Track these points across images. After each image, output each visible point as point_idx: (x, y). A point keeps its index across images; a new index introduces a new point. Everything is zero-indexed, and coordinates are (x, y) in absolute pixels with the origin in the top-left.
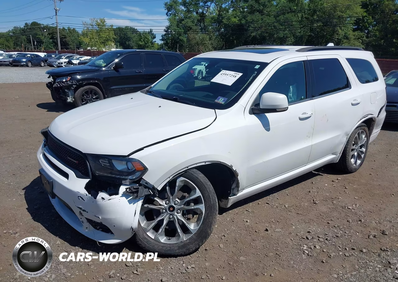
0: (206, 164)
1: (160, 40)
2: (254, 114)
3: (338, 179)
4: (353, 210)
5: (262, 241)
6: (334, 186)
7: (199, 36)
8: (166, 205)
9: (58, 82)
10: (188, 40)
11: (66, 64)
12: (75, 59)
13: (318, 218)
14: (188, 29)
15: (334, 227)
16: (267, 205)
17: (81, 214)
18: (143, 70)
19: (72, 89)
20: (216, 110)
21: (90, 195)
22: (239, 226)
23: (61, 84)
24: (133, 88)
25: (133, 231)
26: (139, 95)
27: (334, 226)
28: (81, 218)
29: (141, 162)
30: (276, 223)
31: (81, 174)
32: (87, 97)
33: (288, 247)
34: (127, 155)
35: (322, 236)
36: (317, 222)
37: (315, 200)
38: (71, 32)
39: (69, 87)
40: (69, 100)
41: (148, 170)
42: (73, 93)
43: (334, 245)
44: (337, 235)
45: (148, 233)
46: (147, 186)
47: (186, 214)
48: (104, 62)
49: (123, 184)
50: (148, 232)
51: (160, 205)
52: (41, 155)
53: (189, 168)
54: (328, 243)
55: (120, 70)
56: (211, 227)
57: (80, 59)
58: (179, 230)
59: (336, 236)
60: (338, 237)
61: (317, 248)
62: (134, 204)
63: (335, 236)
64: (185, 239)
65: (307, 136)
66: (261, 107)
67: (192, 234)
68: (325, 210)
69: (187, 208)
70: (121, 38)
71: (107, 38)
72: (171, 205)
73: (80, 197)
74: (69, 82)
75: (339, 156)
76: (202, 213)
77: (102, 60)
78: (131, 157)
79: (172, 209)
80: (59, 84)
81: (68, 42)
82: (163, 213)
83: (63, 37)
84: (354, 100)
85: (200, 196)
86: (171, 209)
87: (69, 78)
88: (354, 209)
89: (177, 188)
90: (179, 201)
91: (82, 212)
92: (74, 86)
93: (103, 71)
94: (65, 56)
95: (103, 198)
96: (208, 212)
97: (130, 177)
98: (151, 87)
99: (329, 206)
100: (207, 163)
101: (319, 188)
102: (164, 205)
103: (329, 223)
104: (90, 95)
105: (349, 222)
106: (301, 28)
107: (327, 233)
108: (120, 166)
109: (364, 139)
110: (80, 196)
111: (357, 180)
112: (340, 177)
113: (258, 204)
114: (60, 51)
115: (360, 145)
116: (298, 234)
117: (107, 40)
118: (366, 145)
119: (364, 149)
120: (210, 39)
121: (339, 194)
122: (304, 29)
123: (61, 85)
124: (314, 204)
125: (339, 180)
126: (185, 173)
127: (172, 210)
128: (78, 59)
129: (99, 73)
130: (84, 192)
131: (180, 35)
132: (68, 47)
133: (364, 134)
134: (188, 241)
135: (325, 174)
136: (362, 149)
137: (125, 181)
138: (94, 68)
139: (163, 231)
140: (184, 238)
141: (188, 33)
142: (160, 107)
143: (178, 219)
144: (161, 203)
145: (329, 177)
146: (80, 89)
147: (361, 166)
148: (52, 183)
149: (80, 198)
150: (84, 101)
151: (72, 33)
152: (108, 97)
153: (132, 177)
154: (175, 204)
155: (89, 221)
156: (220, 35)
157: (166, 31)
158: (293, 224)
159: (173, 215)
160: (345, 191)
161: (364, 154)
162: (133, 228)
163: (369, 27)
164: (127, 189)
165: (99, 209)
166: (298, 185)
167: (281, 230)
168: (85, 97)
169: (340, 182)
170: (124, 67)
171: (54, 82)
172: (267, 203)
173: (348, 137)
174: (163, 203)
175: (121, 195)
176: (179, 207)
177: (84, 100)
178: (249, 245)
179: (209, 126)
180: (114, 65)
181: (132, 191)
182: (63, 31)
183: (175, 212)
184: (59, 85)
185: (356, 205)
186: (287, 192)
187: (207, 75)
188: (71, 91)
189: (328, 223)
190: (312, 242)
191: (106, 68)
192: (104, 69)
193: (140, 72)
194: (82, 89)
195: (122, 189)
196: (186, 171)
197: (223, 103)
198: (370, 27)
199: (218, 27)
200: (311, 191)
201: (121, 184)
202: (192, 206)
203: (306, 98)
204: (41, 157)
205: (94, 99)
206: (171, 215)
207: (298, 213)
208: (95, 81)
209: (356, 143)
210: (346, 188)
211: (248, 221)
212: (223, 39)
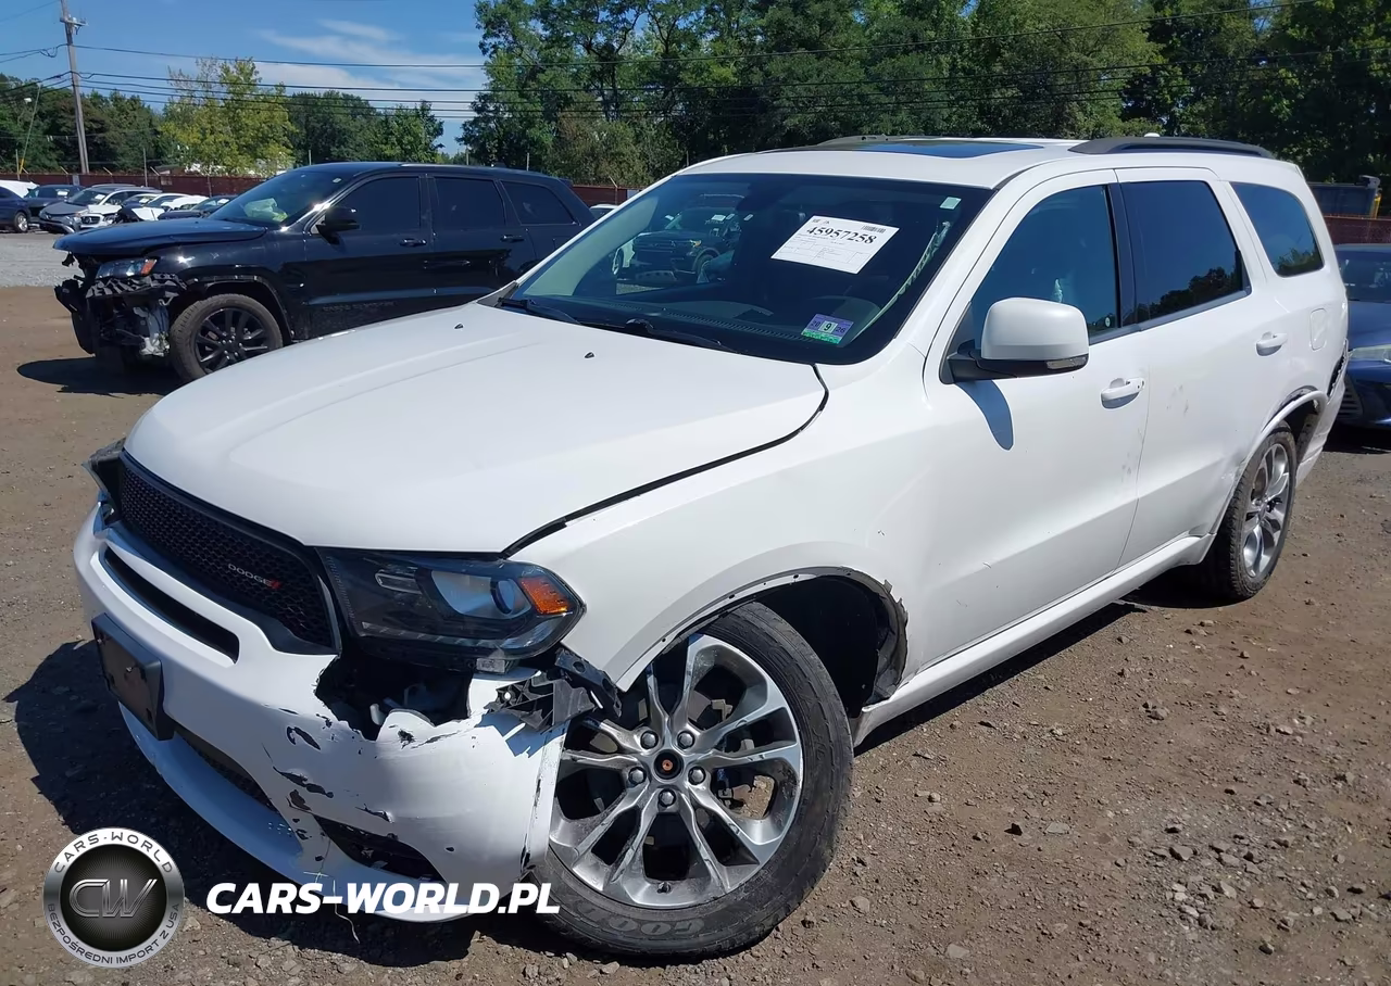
0: (797, 580)
1: (458, 140)
2: (956, 380)
3: (1206, 622)
4: (1299, 739)
5: (1010, 875)
6: (1200, 651)
7: (598, 130)
8: (645, 752)
9: (105, 280)
10: (560, 141)
11: (111, 222)
12: (146, 205)
13: (1184, 775)
14: (557, 103)
15: (1254, 807)
16: (985, 728)
17: (297, 800)
18: (428, 238)
19: (162, 308)
20: (818, 365)
21: (345, 724)
22: (907, 820)
23: (116, 288)
24: (392, 303)
25: (528, 865)
26: (475, 314)
27: (1256, 803)
28: (296, 821)
29: (558, 577)
30: (1039, 801)
31: (294, 633)
32: (220, 338)
33: (1116, 895)
34: (500, 550)
35: (1228, 846)
36: (1185, 788)
37: (1150, 704)
38: (122, 110)
39: (149, 299)
40: (152, 346)
41: (584, 611)
42: (166, 322)
43: (1282, 878)
44: (1283, 839)
45: (576, 870)
46: (585, 679)
47: (727, 783)
48: (281, 207)
49: (478, 672)
50: (575, 864)
51: (621, 750)
52: (96, 557)
53: (738, 596)
54: (1259, 872)
55: (347, 238)
56: (831, 832)
57: (165, 204)
58: (705, 852)
59: (1279, 843)
60: (1287, 846)
61: (1227, 893)
62: (530, 754)
63: (1274, 844)
64: (729, 888)
65: (1124, 467)
66: (986, 354)
67: (758, 863)
68: (1200, 742)
69: (731, 758)
70: (310, 132)
71: (262, 133)
72: (664, 748)
73: (298, 733)
74: (148, 277)
75: (1209, 538)
76: (793, 777)
77: (272, 201)
78: (518, 557)
79: (668, 764)
80: (110, 287)
81: (112, 146)
82: (636, 784)
83: (94, 126)
84: (1266, 335)
85: (783, 709)
86: (667, 766)
87: (149, 263)
88: (1301, 735)
89: (688, 680)
90: (697, 733)
91: (303, 792)
92: (171, 295)
93: (283, 237)
94: (106, 195)
95: (406, 736)
96: (816, 774)
97: (508, 642)
98: (516, 287)
99: (1206, 725)
100: (802, 577)
101: (1150, 658)
102: (636, 752)
103: (1232, 792)
104: (233, 329)
105: (1304, 786)
106: (951, 104)
107: (1242, 834)
108: (465, 597)
109: (1284, 478)
110: (298, 731)
111: (1270, 624)
112: (1210, 615)
113: (951, 726)
114: (86, 175)
115: (1270, 499)
116: (1134, 839)
117: (265, 140)
118: (1285, 500)
119: (1279, 515)
120: (638, 139)
121: (1226, 681)
122: (961, 106)
123: (119, 291)
124: (1154, 718)
125: (1209, 625)
126: (721, 621)
127: (669, 768)
128: (157, 204)
129: (263, 247)
130: (313, 709)
131: (531, 124)
132: (114, 163)
133: (1283, 459)
134: (743, 895)
135: (1153, 607)
136: (1275, 515)
137: (487, 660)
138: (242, 228)
139: (637, 858)
140: (726, 880)
141: (559, 114)
142: (589, 355)
143: (697, 806)
144: (626, 744)
145: (1168, 616)
146: (191, 307)
147: (1270, 573)
148: (153, 673)
149: (299, 739)
150: (210, 353)
151: (127, 113)
152: (301, 338)
153: (514, 643)
154: (682, 746)
155: (332, 829)
156: (669, 125)
157: (478, 110)
158: (1102, 800)
159: (678, 789)
160: (1242, 667)
161: (1279, 532)
162: (528, 855)
163: (1174, 104)
164: (501, 692)
165: (384, 781)
166: (1072, 648)
167: (1066, 827)
168: (214, 336)
169: (1213, 632)
170: (358, 227)
171: (90, 281)
172: (982, 723)
173: (1242, 470)
174: (632, 740)
175: (478, 719)
176: (701, 757)
177: (207, 348)
178: (965, 893)
179: (802, 428)
180: (323, 218)
181: (525, 698)
182: (94, 104)
183: (683, 779)
184: (108, 292)
185: (1303, 718)
186: (1042, 677)
187: (637, 263)
188: (158, 313)
189: (1227, 791)
190: (1196, 872)
191: (296, 229)
192: (284, 229)
193: (416, 245)
194: (199, 305)
195: (482, 693)
196: (723, 612)
197: (837, 339)
198: (1177, 106)
199: (663, 98)
200: (1127, 671)
201: (471, 673)
202: (750, 753)
203: (1120, 327)
204: (93, 566)
205: (247, 343)
206: (667, 789)
207: (1109, 759)
208: (250, 278)
209: (1258, 494)
210: (1242, 656)
211: (936, 796)
212: (682, 140)
